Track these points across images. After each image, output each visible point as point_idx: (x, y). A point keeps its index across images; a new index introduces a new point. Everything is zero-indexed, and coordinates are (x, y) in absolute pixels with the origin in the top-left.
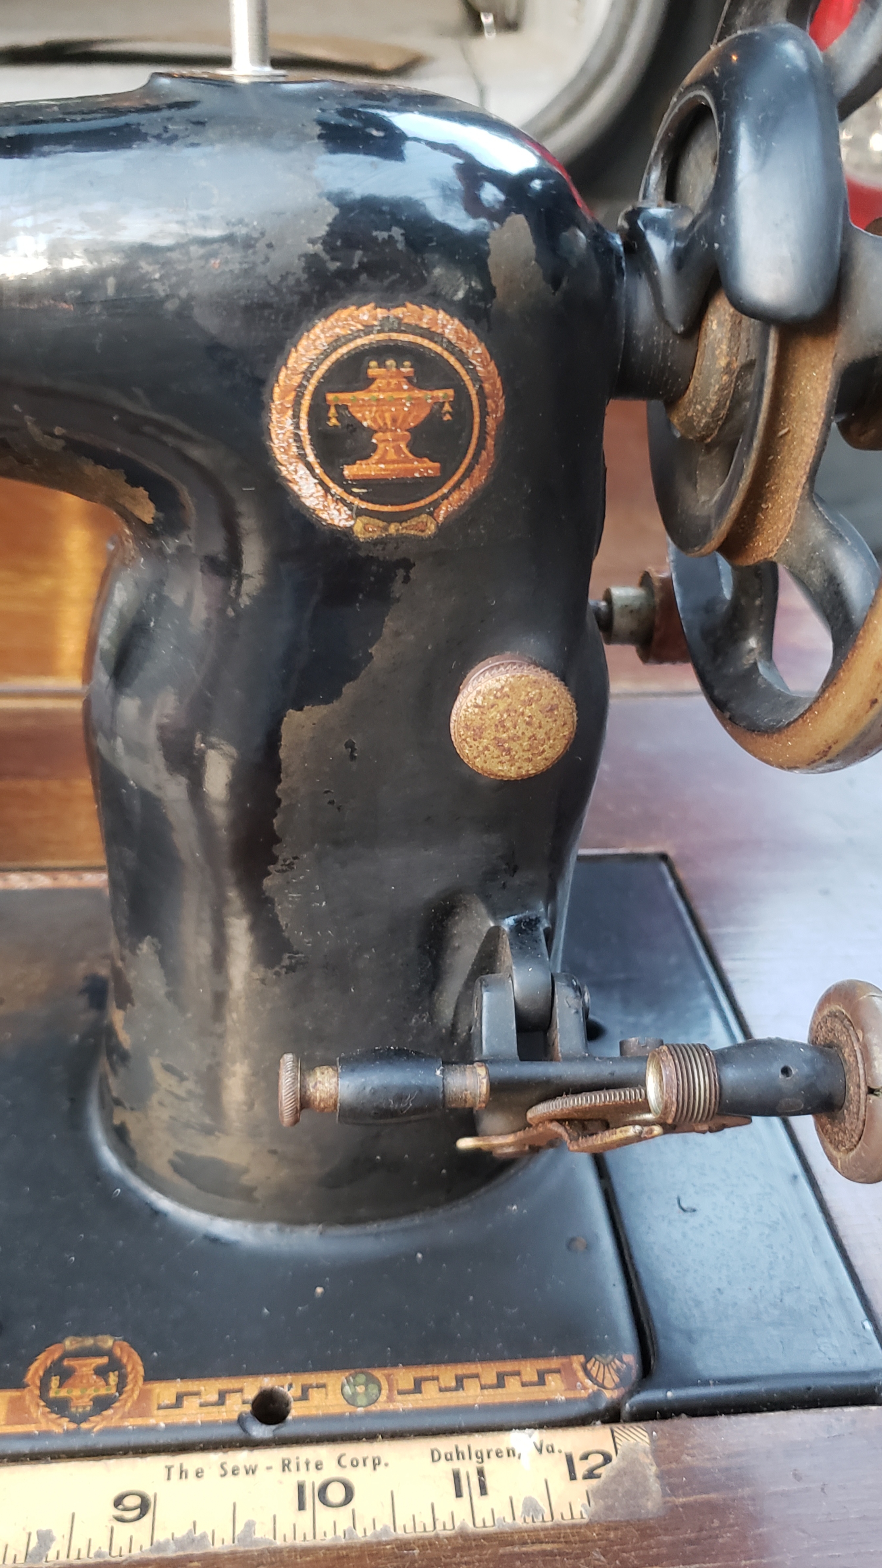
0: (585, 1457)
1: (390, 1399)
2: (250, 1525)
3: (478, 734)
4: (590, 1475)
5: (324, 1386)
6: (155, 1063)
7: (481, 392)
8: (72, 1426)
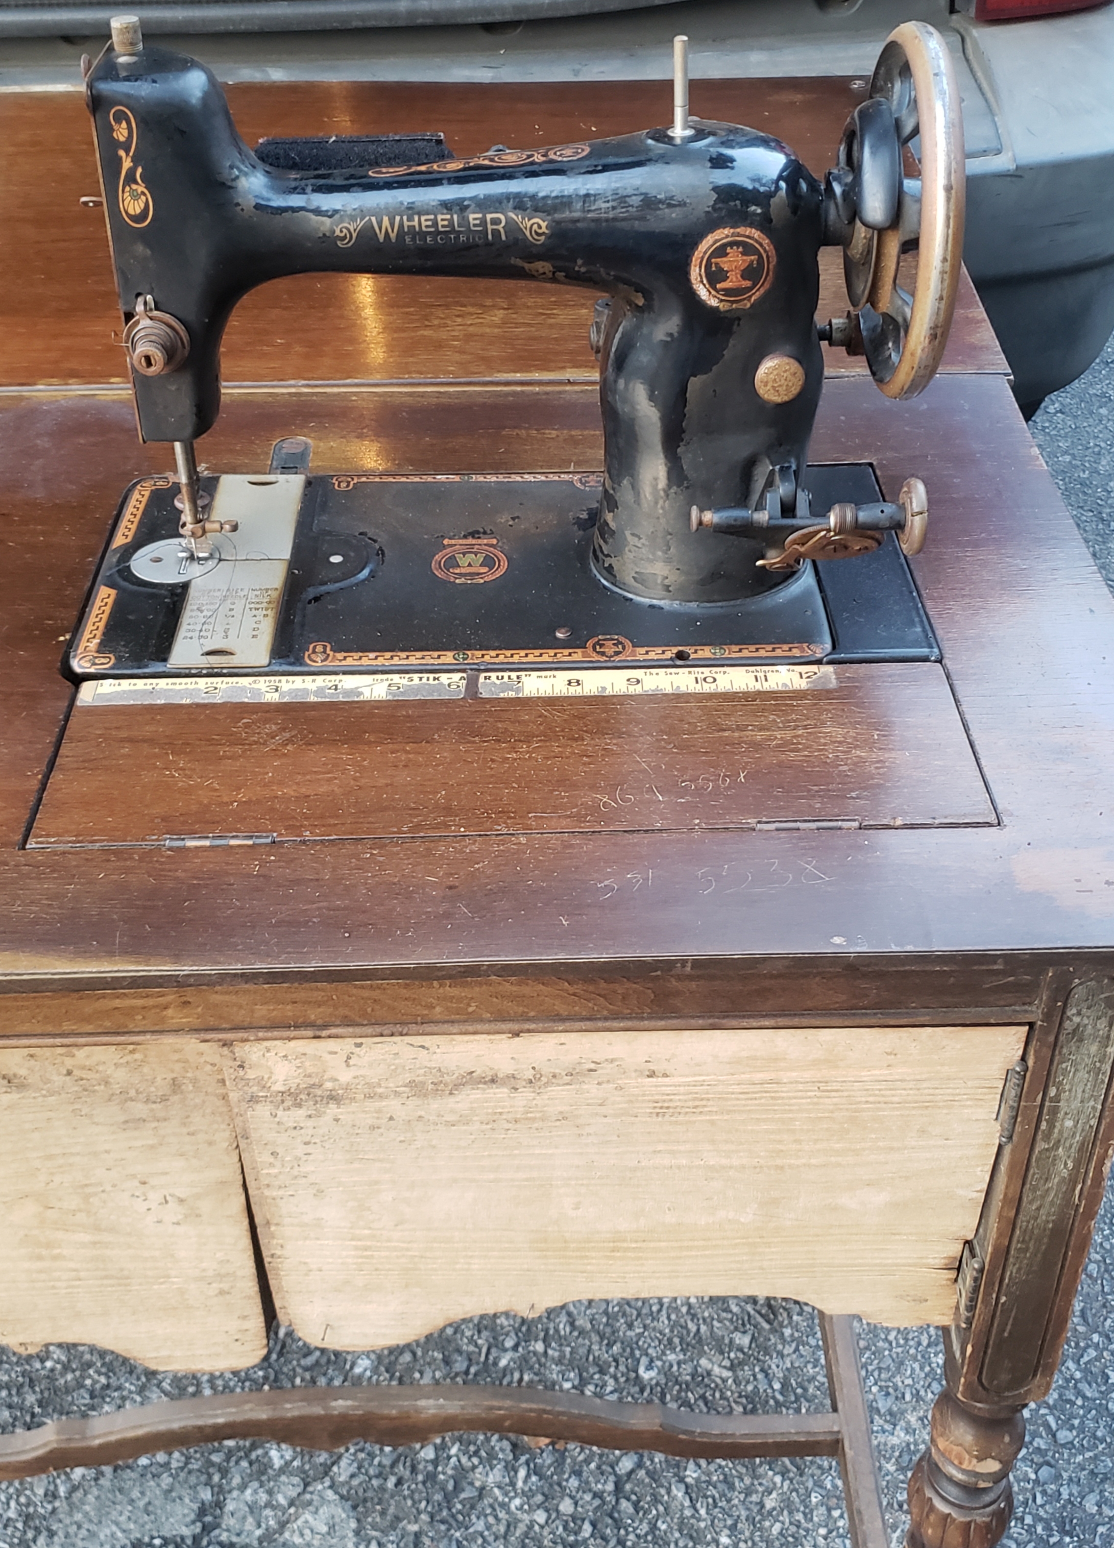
0: (807, 673)
1: (730, 655)
2: (678, 687)
3: (766, 384)
4: (809, 678)
5: (703, 650)
6: (627, 533)
7: (768, 257)
8: (608, 660)
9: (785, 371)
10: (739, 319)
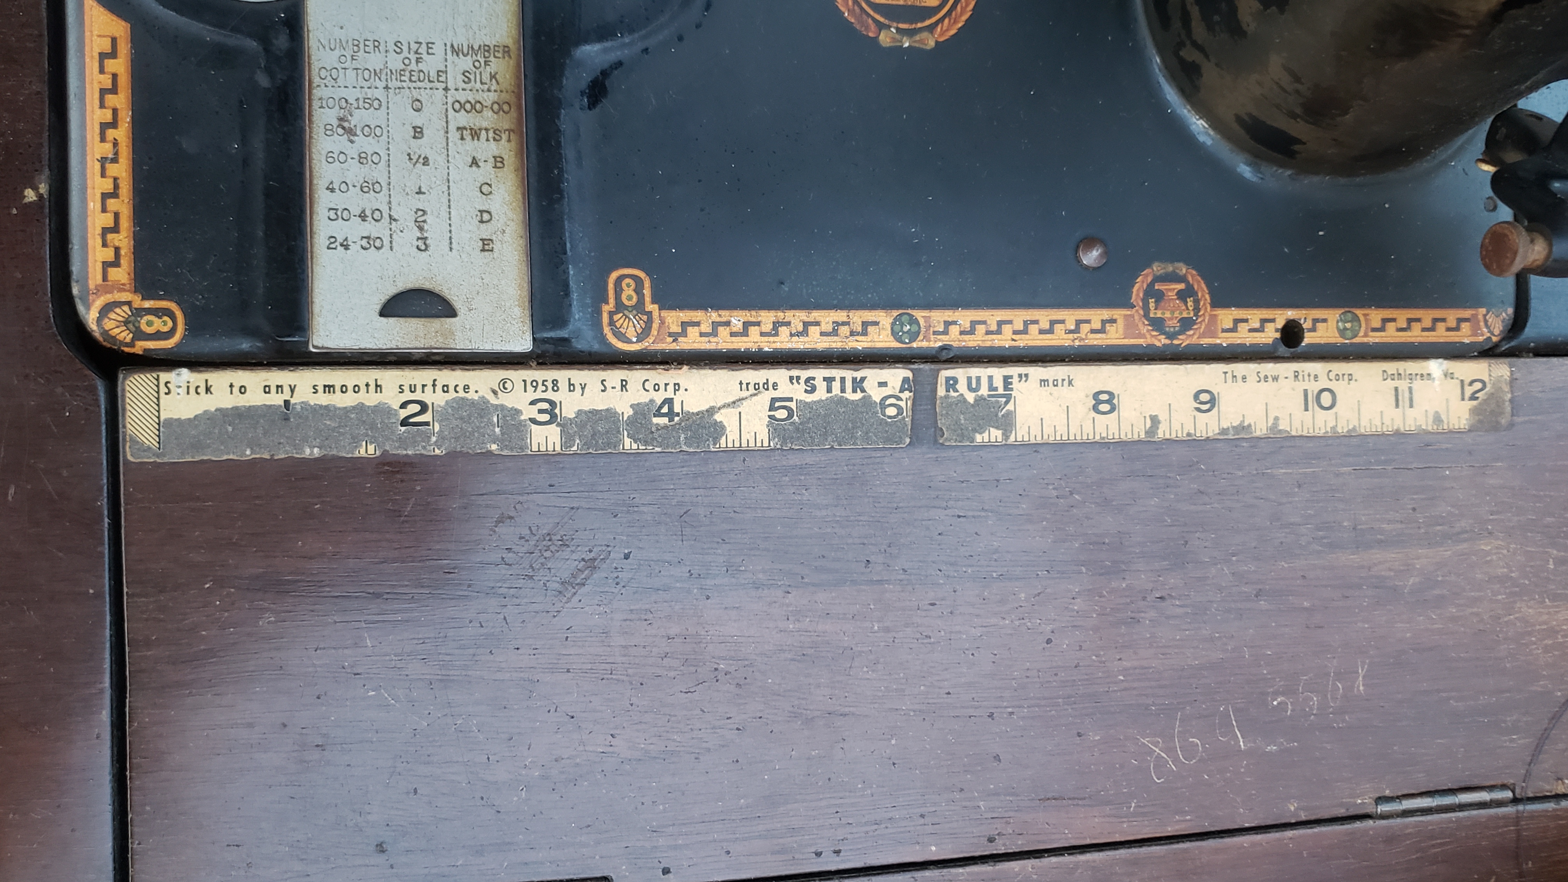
0: (1471, 383)
1: (1366, 335)
2: (1276, 419)
4: (1473, 398)
5: (1326, 320)
8: (1167, 341)
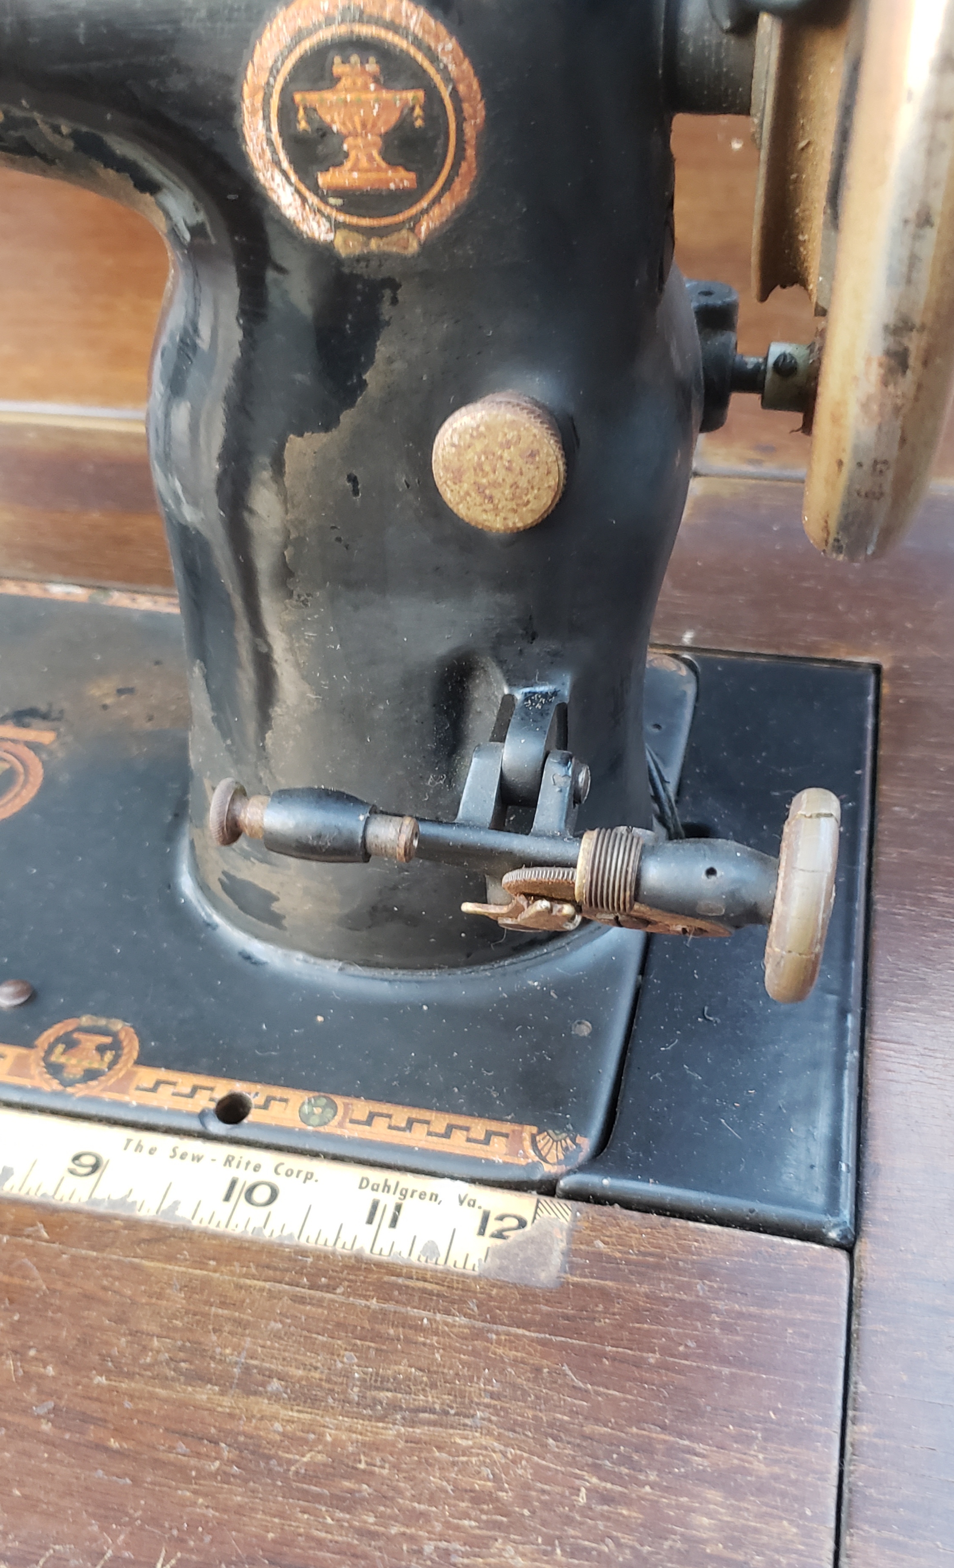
0: (501, 1218)
1: (341, 1125)
2: (176, 1204)
4: (499, 1235)
5: (285, 1101)
6: (207, 785)
7: (454, 93)
8: (60, 1088)
9: (508, 445)
10: (392, 284)
